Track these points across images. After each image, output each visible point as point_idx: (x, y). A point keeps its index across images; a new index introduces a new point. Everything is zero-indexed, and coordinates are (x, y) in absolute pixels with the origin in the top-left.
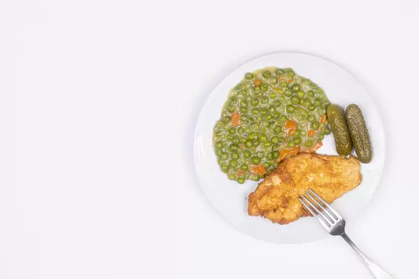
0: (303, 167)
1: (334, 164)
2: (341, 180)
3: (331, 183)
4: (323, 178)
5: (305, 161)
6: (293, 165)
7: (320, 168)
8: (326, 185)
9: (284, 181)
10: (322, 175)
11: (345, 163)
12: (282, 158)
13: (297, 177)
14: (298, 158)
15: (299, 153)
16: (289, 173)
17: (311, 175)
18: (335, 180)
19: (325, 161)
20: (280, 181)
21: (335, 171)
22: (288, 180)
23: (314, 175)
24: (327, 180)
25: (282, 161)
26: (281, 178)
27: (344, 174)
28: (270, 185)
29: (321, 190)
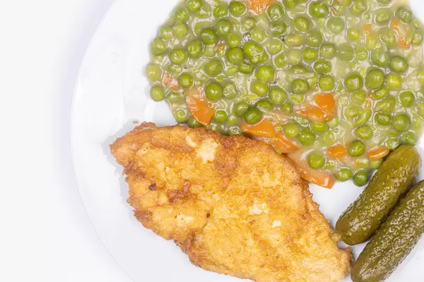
0: (267, 181)
1: (312, 231)
2: (294, 263)
3: (275, 250)
4: (274, 230)
5: (278, 174)
6: (257, 159)
7: (287, 211)
8: (264, 244)
9: (218, 164)
10: (277, 224)
11: (329, 249)
12: (253, 132)
13: (241, 182)
14: (277, 162)
15: (285, 155)
16: (237, 164)
17: (264, 205)
18: (284, 252)
19: (307, 211)
20: (212, 158)
21: (301, 242)
22: (225, 170)
23: (267, 211)
24: (275, 239)
25: (248, 136)
26: (218, 155)
27: (307, 262)
28: (193, 144)
29: (251, 242)
